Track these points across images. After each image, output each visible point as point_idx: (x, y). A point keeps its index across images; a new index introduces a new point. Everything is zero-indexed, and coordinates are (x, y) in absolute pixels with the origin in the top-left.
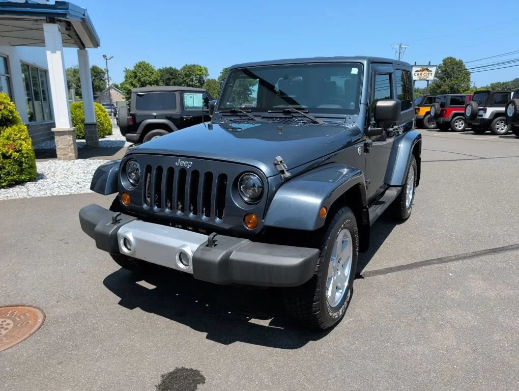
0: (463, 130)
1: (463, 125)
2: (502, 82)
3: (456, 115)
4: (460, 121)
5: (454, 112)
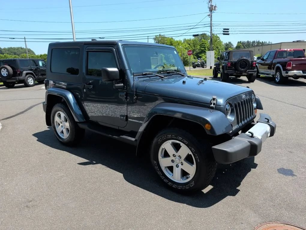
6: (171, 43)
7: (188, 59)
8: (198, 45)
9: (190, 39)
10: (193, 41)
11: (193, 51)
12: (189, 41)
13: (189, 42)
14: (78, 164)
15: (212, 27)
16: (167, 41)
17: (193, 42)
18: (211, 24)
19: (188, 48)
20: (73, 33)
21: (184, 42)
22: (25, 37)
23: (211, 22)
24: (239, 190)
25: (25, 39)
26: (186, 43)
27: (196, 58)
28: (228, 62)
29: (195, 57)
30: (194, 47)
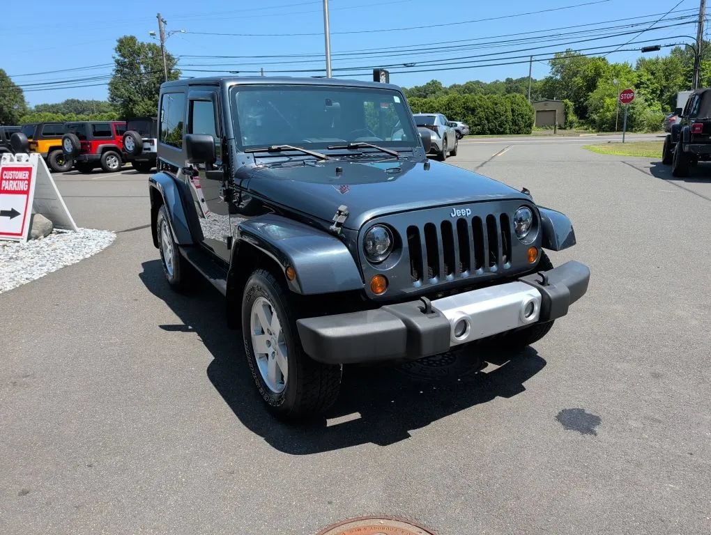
0: (119, 170)
1: (117, 163)
2: (50, 104)
3: (105, 150)
4: (112, 158)
5: (101, 146)
6: (595, 70)
7: (634, 113)
8: (679, 75)
9: (658, 59)
10: (664, 64)
11: (662, 91)
12: (654, 64)
13: (653, 68)
14: (160, 326)
15: (705, 24)
16: (585, 67)
17: (664, 67)
18: (701, 15)
19: (648, 83)
20: (327, 58)
21: (638, 68)
22: (262, 69)
23: (700, 10)
24: (409, 436)
25: (262, 72)
26: (642, 71)
27: (669, 109)
28: (696, 122)
29: (666, 106)
30: (667, 80)
